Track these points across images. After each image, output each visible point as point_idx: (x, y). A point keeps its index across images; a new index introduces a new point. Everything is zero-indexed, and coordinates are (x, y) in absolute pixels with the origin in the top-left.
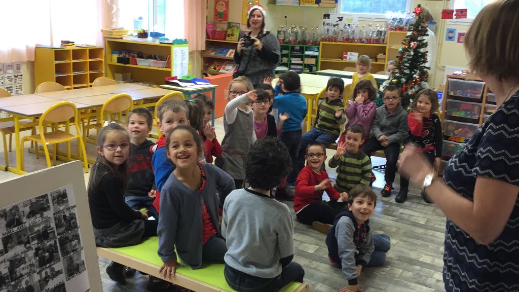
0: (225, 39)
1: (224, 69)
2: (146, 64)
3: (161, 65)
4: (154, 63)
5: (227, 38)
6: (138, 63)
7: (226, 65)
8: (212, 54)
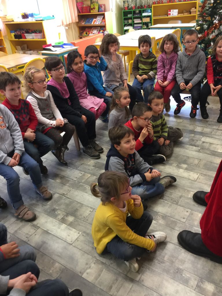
0: (90, 12)
1: (92, 33)
2: (31, 38)
3: (39, 37)
4: (35, 35)
5: (91, 11)
6: (27, 37)
7: (93, 30)
8: (83, 24)
